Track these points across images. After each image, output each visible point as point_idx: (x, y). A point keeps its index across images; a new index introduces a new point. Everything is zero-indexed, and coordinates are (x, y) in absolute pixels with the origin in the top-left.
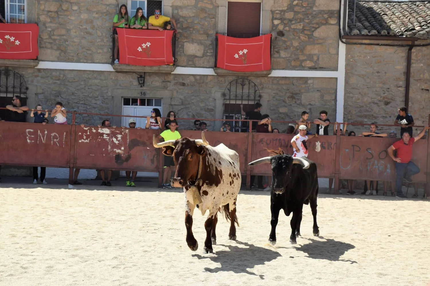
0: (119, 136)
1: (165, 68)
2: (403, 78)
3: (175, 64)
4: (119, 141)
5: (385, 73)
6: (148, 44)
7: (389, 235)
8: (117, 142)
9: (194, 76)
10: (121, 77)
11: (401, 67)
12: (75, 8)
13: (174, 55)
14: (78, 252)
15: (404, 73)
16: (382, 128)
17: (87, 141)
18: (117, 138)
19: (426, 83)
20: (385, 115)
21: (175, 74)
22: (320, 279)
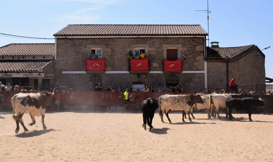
0: (132, 95)
1: (146, 72)
2: (226, 72)
3: (150, 70)
4: (132, 97)
5: (220, 71)
6: (141, 64)
8: (131, 97)
9: (156, 74)
10: (132, 75)
11: (225, 69)
12: (117, 53)
13: (149, 67)
14: (119, 134)
17: (121, 97)
18: (131, 96)
19: (233, 74)
20: (221, 85)
21: (150, 74)
22: (200, 141)
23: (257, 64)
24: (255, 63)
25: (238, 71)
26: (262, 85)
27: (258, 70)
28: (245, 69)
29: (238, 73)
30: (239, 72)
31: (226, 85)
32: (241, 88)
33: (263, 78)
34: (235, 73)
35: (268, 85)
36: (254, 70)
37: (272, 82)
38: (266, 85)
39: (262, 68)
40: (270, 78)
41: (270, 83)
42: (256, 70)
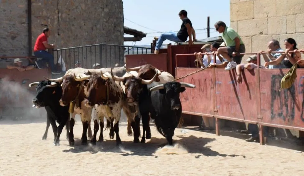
2: (26, 15)
5: (11, 11)
7: (18, 155)
11: (23, 5)
15: (26, 11)
16: (11, 59)
19: (44, 19)
20: (12, 48)
25: (56, 11)
26: (115, 46)
27: (106, 10)
28: (74, 7)
29: (56, 17)
30: (60, 15)
31: (24, 47)
32: (64, 55)
33: (119, 29)
34: (48, 18)
35: (131, 47)
36: (95, 9)
37: (139, 40)
38: (125, 48)
39: (116, 5)
40: (136, 31)
41: (135, 41)
42: (102, 8)
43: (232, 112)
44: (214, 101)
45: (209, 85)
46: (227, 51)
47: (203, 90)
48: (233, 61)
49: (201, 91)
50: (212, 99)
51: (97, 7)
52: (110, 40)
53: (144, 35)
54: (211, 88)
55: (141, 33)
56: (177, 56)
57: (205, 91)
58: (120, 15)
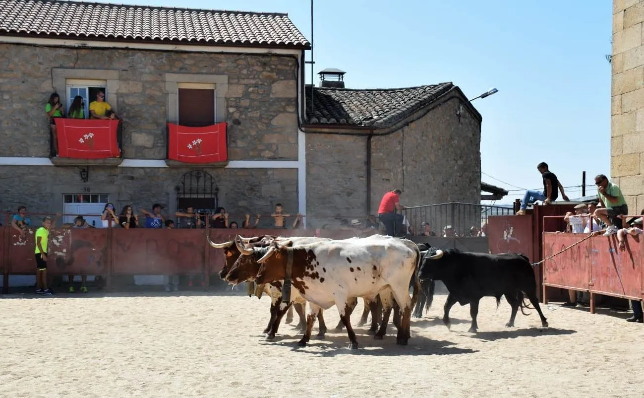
0: (60, 238)
1: (111, 161)
2: (364, 168)
3: (122, 156)
4: (60, 242)
5: (347, 162)
6: (91, 135)
8: (58, 244)
9: (143, 168)
10: (62, 171)
11: (362, 156)
12: (6, 97)
13: (120, 147)
14: (11, 368)
15: (365, 162)
17: (23, 244)
18: (57, 239)
19: (386, 173)
20: (347, 206)
21: (123, 167)
22: (279, 382)
23: (456, 142)
24: (451, 138)
25: (401, 164)
26: (470, 205)
27: (460, 162)
28: (422, 158)
29: (399, 170)
30: (404, 167)
33: (475, 184)
35: (488, 206)
36: (447, 161)
37: (499, 198)
38: (482, 207)
39: (472, 156)
40: (495, 187)
41: (495, 199)
42: (455, 160)
43: (611, 286)
44: (589, 273)
45: (584, 253)
46: (606, 213)
47: (576, 260)
48: (613, 225)
49: (573, 260)
50: (587, 270)
51: (449, 159)
52: (464, 199)
53: (506, 193)
54: (586, 257)
55: (502, 189)
56: (545, 218)
57: (578, 261)
58: (476, 168)
